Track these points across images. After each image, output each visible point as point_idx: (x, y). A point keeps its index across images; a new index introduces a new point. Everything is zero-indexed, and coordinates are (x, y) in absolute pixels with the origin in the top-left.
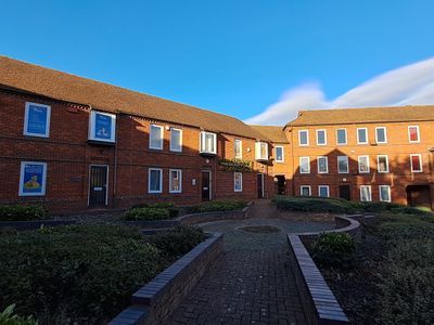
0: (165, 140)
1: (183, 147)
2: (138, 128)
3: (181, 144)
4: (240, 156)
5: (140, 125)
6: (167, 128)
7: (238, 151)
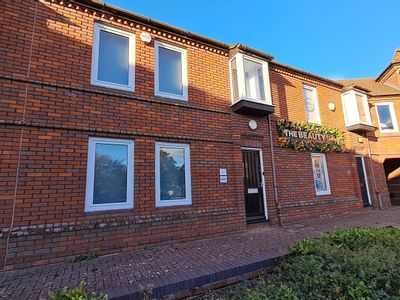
0: (139, 69)
1: (191, 90)
2: (52, 25)
3: (185, 81)
4: (315, 118)
5: (60, 18)
6: (146, 36)
7: (311, 110)
